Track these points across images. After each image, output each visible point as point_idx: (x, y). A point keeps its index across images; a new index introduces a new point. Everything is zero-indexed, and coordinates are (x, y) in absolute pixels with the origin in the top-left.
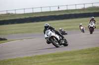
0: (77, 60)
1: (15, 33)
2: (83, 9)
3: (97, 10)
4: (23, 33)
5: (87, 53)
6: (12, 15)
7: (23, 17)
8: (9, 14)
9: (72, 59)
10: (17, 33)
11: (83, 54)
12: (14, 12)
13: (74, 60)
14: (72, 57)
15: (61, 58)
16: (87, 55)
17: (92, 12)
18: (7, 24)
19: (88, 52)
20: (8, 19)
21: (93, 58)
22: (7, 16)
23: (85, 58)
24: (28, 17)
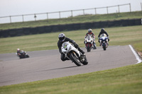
0: (62, 91)
2: (71, 18)
3: (90, 19)
5: (77, 82)
9: (55, 90)
11: (71, 83)
13: (59, 92)
14: (55, 87)
15: (39, 89)
16: (77, 84)
17: (84, 22)
19: (78, 80)
21: (85, 88)
23: (75, 89)
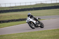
1: (46, 15)
4: (50, 15)
6: (44, 4)
7: (50, 6)
8: (42, 3)
10: (47, 15)
12: (45, 3)
18: (41, 9)
20: (42, 6)
22: (41, 5)
24: (53, 5)
